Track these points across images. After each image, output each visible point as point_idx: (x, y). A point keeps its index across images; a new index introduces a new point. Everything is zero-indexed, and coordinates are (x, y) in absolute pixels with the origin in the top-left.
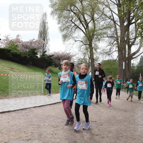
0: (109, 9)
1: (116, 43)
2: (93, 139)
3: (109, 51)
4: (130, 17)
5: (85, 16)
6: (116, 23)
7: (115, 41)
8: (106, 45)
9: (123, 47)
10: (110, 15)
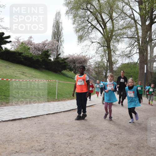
0: (129, 7)
1: (137, 44)
2: (112, 149)
3: (129, 53)
4: (153, 15)
5: (103, 15)
6: (137, 22)
7: (136, 42)
8: (125, 47)
9: (144, 49)
10: (130, 14)
